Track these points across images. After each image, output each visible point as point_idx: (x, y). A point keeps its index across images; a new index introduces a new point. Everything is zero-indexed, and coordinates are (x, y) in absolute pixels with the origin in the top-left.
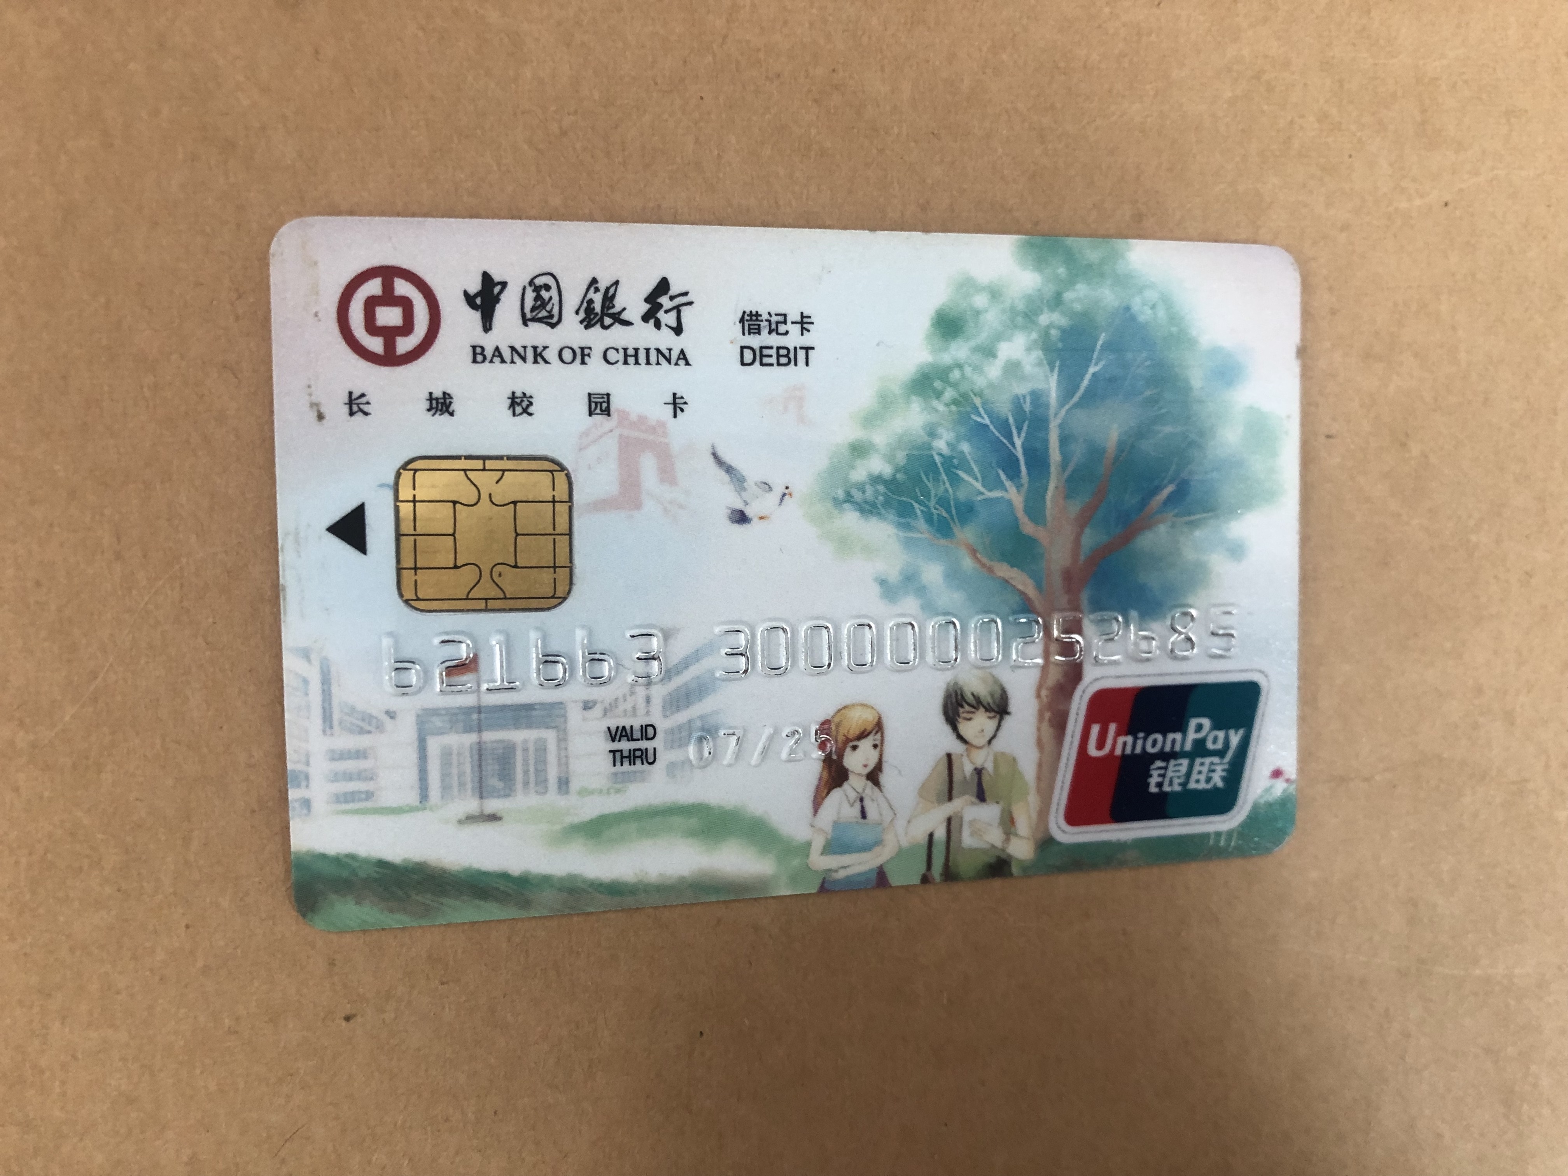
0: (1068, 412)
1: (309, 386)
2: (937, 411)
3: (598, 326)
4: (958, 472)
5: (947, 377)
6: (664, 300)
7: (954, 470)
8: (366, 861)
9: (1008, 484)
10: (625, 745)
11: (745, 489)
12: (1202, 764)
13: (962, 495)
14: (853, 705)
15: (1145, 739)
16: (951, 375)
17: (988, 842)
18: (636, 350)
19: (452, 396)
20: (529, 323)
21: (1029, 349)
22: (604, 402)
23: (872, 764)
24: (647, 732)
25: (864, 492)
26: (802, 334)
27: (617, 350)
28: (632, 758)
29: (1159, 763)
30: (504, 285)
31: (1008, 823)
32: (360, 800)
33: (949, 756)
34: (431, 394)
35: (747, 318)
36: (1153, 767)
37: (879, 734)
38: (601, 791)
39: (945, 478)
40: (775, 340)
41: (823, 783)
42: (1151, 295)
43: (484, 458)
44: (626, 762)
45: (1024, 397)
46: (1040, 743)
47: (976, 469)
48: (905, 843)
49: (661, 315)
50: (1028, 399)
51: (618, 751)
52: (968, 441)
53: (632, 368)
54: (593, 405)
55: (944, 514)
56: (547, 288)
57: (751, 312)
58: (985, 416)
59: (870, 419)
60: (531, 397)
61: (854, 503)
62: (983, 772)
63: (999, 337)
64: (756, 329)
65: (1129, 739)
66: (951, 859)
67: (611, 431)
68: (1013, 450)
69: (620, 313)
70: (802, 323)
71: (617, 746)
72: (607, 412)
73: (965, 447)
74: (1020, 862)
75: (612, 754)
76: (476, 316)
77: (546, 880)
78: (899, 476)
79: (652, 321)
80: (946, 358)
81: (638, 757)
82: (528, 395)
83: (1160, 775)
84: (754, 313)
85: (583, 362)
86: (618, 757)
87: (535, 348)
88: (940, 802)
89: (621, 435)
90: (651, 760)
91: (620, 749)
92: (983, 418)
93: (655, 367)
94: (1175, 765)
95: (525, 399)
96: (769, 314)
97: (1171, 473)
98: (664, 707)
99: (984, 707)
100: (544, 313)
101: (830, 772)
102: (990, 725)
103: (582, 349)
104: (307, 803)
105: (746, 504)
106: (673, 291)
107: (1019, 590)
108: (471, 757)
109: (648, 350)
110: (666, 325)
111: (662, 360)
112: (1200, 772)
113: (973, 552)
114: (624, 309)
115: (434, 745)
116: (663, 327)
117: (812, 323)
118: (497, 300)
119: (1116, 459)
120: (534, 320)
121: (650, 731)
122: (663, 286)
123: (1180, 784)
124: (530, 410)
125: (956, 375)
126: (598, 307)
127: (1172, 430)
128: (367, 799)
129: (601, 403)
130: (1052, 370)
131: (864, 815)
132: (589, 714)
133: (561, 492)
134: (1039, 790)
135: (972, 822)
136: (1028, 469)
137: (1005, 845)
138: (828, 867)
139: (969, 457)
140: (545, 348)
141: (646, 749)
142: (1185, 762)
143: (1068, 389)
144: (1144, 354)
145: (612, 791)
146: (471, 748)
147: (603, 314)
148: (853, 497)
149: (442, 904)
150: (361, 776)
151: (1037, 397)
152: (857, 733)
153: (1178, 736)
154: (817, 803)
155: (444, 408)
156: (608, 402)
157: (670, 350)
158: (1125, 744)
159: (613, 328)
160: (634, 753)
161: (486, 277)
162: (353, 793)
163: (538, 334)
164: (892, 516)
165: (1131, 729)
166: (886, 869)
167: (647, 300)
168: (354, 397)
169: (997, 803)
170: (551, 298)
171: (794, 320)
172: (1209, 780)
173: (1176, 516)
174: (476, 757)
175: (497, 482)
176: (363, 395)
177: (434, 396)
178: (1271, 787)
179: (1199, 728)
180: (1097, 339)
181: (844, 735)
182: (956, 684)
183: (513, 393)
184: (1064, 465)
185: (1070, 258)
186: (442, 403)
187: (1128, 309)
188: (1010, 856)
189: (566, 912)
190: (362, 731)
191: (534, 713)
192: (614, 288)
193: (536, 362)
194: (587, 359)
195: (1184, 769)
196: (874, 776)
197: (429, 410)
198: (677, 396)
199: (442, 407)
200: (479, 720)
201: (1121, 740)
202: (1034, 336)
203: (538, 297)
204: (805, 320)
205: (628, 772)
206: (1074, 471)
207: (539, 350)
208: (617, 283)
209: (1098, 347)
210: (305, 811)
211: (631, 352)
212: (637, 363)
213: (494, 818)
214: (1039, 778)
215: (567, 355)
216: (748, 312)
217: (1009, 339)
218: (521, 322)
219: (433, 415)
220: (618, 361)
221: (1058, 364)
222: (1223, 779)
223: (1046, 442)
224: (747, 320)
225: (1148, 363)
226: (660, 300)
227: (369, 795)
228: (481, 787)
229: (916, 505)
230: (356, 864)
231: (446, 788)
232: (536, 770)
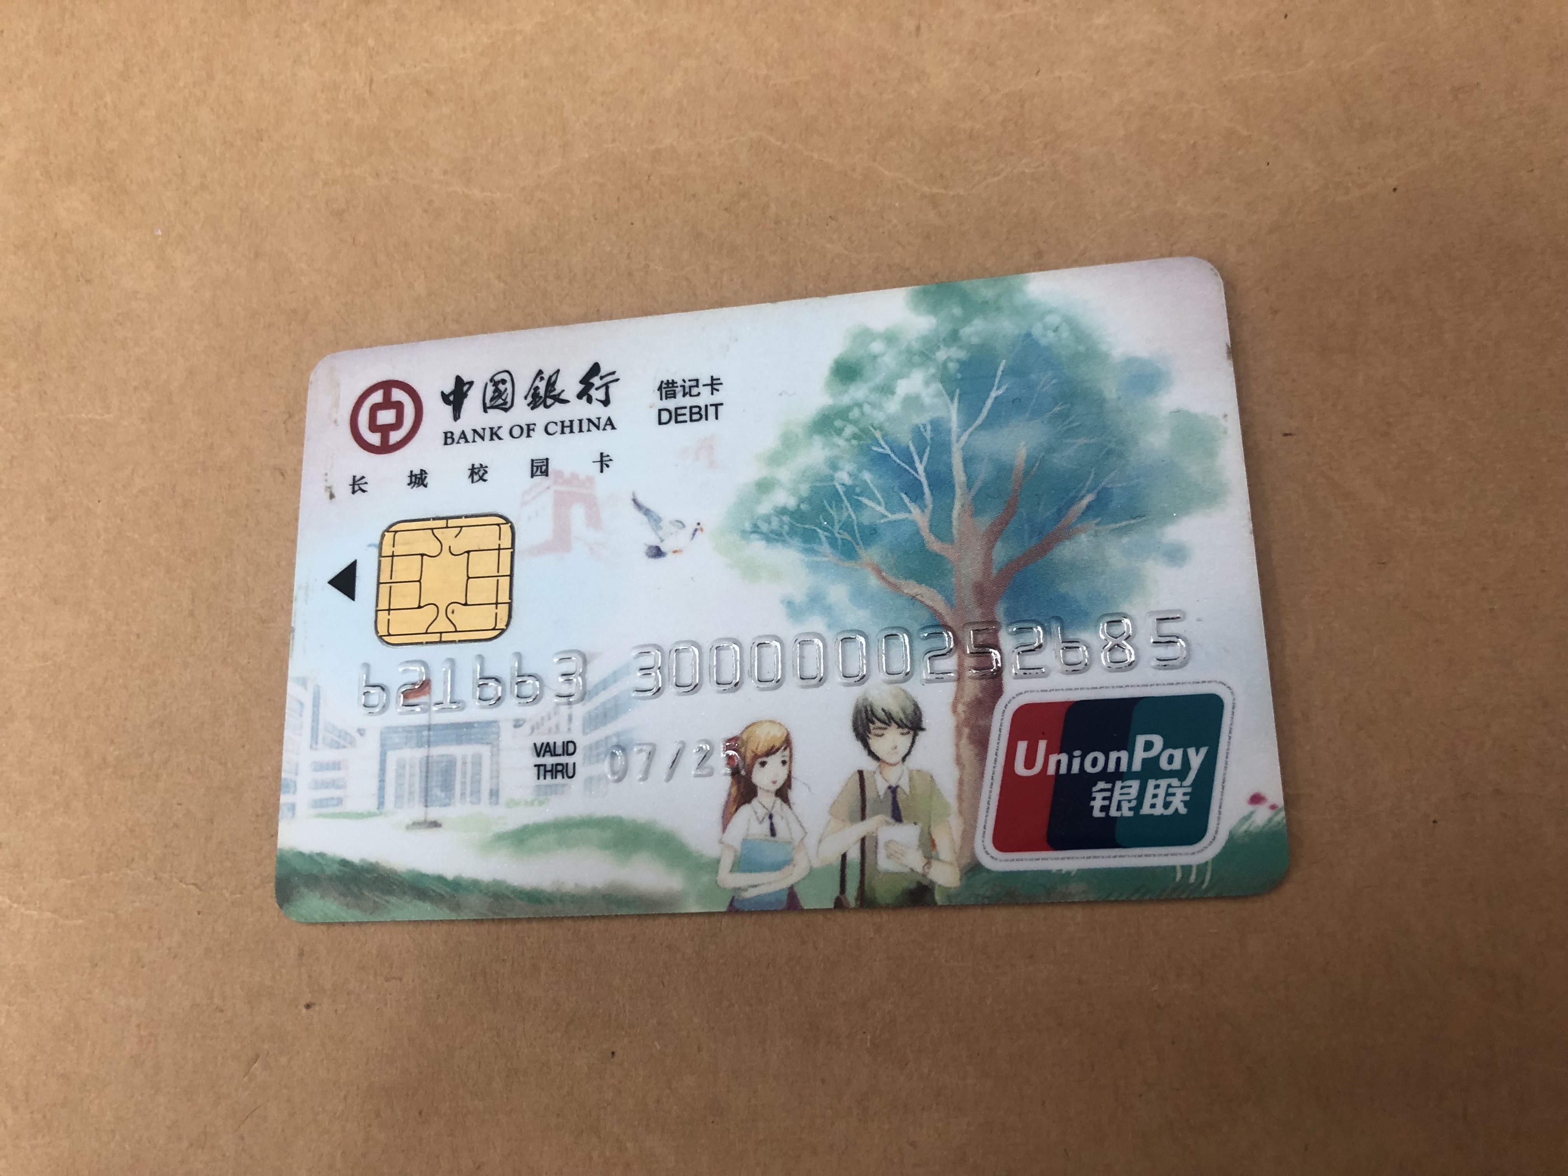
0: (970, 435)
1: (326, 475)
2: (839, 446)
3: (542, 407)
4: (860, 498)
5: (848, 416)
6: (596, 381)
7: (856, 497)
8: (333, 860)
9: (912, 506)
10: (549, 760)
11: (661, 528)
12: (1157, 787)
13: (866, 519)
14: (761, 722)
15: (1083, 758)
16: (850, 414)
17: (907, 866)
18: (571, 422)
19: (427, 472)
20: (488, 410)
21: (927, 383)
22: (544, 465)
23: (781, 780)
24: (568, 748)
25: (770, 523)
26: (712, 394)
27: (556, 423)
28: (554, 772)
29: (1101, 785)
30: (471, 383)
31: (928, 846)
32: (333, 806)
33: (861, 773)
34: (411, 472)
35: (664, 386)
36: (1094, 789)
37: (788, 749)
38: (526, 803)
39: (849, 505)
40: (688, 401)
41: (732, 799)
42: (1053, 320)
43: (447, 518)
44: (549, 775)
45: (925, 426)
46: (959, 760)
47: (879, 496)
48: (816, 864)
49: (593, 392)
50: (929, 428)
51: (542, 765)
52: (870, 470)
53: (568, 436)
54: (535, 468)
55: (850, 539)
56: (504, 382)
57: (668, 381)
58: (886, 447)
59: (775, 459)
60: (486, 467)
61: (762, 533)
62: (898, 790)
63: (899, 376)
64: (671, 394)
65: (1064, 758)
66: (866, 882)
67: (548, 488)
68: (916, 475)
69: (560, 394)
70: (712, 385)
71: (541, 761)
72: (546, 473)
73: (867, 476)
74: (945, 890)
75: (536, 768)
76: (449, 409)
77: (474, 886)
78: (803, 507)
79: (585, 398)
80: (846, 400)
81: (559, 771)
82: (484, 466)
83: (1104, 799)
84: (670, 381)
85: (529, 436)
86: (542, 771)
87: (492, 429)
88: (852, 821)
89: (555, 491)
90: (570, 775)
91: (544, 763)
92: (883, 448)
93: (585, 434)
94: (1122, 788)
95: (482, 469)
96: (684, 381)
97: (1088, 483)
98: (584, 726)
99: (896, 723)
100: (500, 401)
101: (739, 788)
102: (903, 742)
103: (528, 425)
104: (293, 807)
105: (662, 541)
106: (603, 372)
107: (928, 606)
108: (421, 771)
109: (581, 421)
110: (597, 399)
111: (592, 427)
112: (1155, 796)
113: (878, 571)
114: (563, 391)
115: (393, 757)
116: (594, 401)
117: (721, 384)
118: (465, 395)
119: (1026, 473)
120: (492, 407)
121: (571, 746)
122: (595, 369)
123: (1130, 809)
124: (485, 478)
125: (855, 413)
126: (542, 392)
127: (1086, 441)
128: (337, 805)
129: (541, 466)
130: (952, 399)
131: (773, 832)
132: (520, 730)
133: (506, 542)
134: (961, 812)
135: (887, 844)
136: (931, 491)
137: (927, 870)
138: (738, 886)
139: (871, 485)
140: (499, 428)
141: (567, 764)
142: (1135, 784)
143: (970, 412)
144: (1050, 373)
145: (536, 803)
146: (420, 762)
147: (546, 396)
148: (758, 528)
149: (388, 902)
150: (335, 784)
151: (938, 426)
152: (765, 749)
153: (1124, 755)
154: (727, 818)
155: (421, 482)
156: (547, 465)
157: (599, 419)
158: (1059, 762)
159: (553, 407)
160: (556, 768)
161: (459, 380)
162: (327, 799)
163: (495, 418)
164: (796, 542)
165: (1066, 747)
166: (795, 889)
167: (581, 382)
168: (357, 478)
169: (915, 823)
170: (506, 389)
171: (705, 383)
172: (1167, 805)
173: (1097, 524)
174: (424, 769)
175: (456, 537)
176: (363, 477)
177: (414, 473)
178: (1251, 814)
179: (1149, 746)
180: (999, 365)
181: (753, 752)
182: (866, 699)
183: (473, 465)
184: (969, 485)
185: (965, 300)
186: (419, 478)
187: (1029, 335)
188: (932, 883)
189: (491, 916)
190: (338, 746)
191: (473, 730)
192: (556, 375)
193: (492, 439)
194: (532, 433)
195: (1134, 791)
196: (783, 793)
197: (409, 484)
198: (604, 455)
199: (419, 481)
200: (429, 736)
201: (1053, 759)
202: (932, 370)
203: (497, 390)
204: (715, 382)
205: (550, 786)
206: (980, 490)
207: (494, 430)
208: (558, 371)
209: (999, 373)
210: (290, 814)
211: (567, 423)
212: (572, 431)
213: (435, 824)
214: (960, 798)
215: (516, 431)
216: (665, 381)
217: (906, 376)
218: (483, 410)
219: (412, 488)
220: (556, 432)
221: (958, 392)
222: (1186, 803)
223: (949, 466)
224: (665, 388)
225: (1054, 381)
226: (592, 381)
227: (340, 801)
228: (426, 796)
229: (819, 530)
230: (323, 862)
231: (399, 797)
232: (472, 782)
